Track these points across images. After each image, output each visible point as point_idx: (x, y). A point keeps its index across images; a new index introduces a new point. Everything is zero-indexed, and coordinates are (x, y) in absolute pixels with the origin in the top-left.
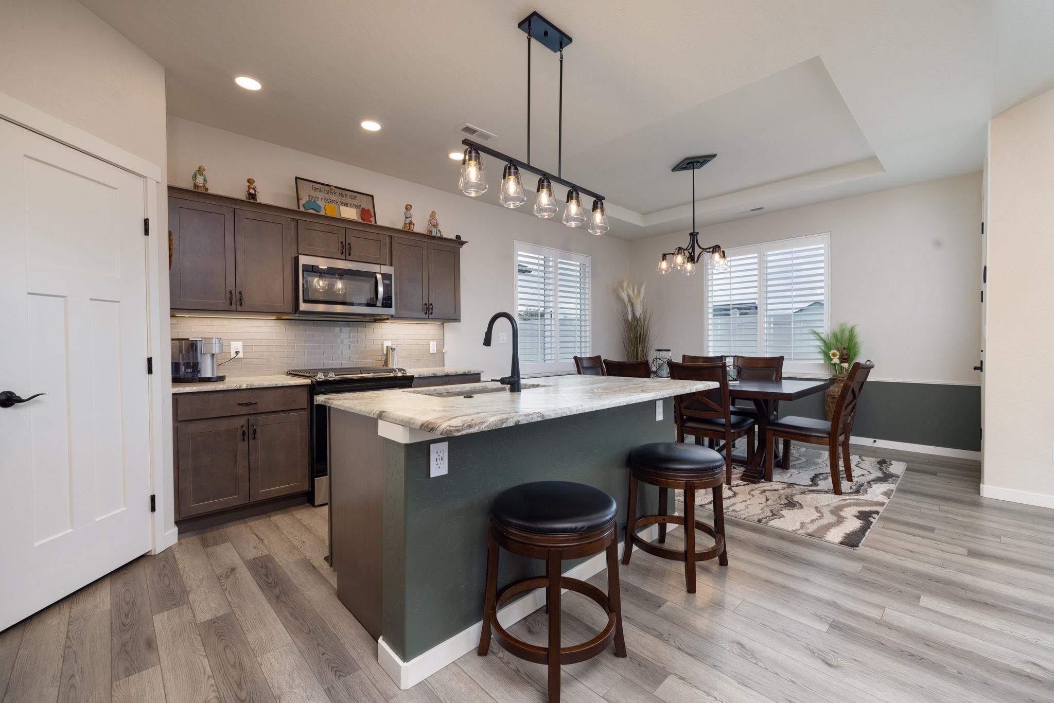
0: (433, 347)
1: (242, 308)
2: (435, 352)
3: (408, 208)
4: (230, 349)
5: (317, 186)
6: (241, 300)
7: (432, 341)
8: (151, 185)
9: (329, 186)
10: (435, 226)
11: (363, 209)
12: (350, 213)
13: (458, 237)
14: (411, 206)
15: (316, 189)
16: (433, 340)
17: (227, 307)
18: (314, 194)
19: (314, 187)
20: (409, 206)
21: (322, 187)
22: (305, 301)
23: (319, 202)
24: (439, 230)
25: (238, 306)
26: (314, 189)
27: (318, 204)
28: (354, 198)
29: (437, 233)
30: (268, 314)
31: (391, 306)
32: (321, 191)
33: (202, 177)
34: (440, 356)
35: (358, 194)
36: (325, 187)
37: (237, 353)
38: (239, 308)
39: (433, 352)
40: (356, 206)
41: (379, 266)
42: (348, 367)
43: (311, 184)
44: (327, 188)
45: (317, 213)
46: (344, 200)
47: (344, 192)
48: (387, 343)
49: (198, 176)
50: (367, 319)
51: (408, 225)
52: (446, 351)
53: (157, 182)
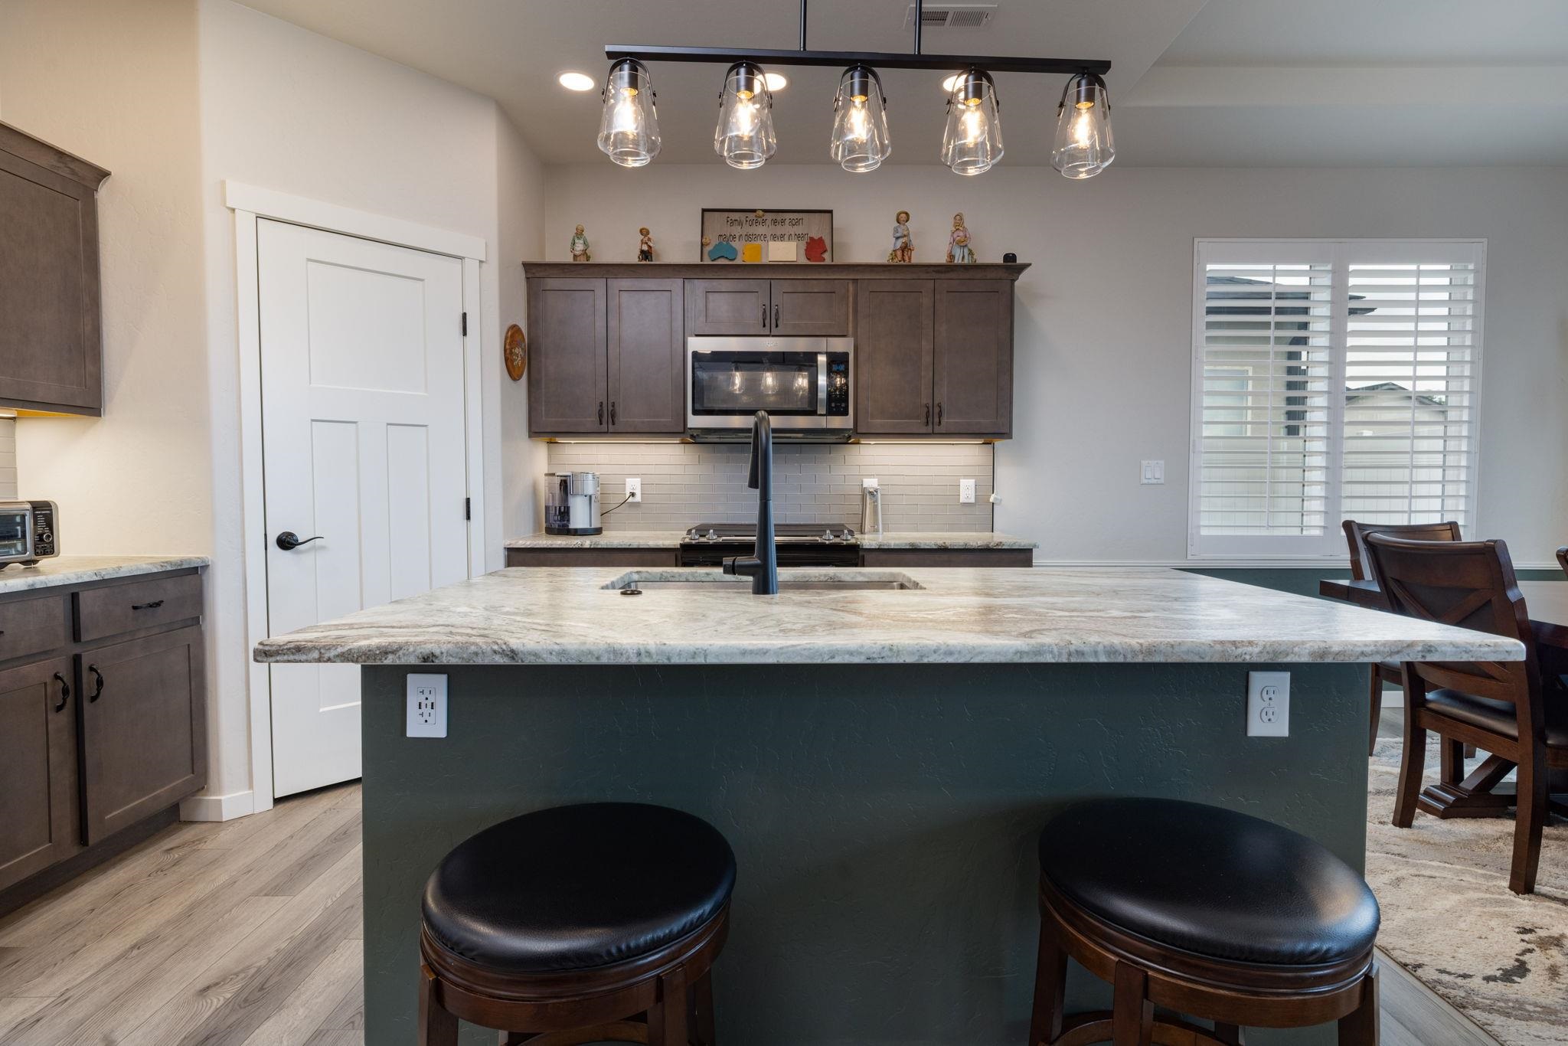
0: (967, 490)
1: (618, 427)
2: (973, 500)
3: (903, 218)
4: (625, 490)
5: (735, 216)
6: (613, 416)
7: (964, 479)
8: (472, 266)
9: (754, 211)
10: (962, 243)
11: (811, 239)
12: (785, 251)
13: (1010, 258)
14: (907, 214)
15: (733, 222)
16: (966, 477)
17: (596, 427)
18: (728, 230)
19: (729, 219)
20: (903, 215)
21: (742, 216)
22: (695, 412)
23: (735, 244)
24: (970, 251)
25: (610, 426)
26: (729, 223)
27: (732, 247)
28: (797, 222)
29: (963, 257)
30: (661, 435)
31: (845, 413)
32: (740, 223)
33: (582, 242)
34: (986, 511)
35: (804, 214)
36: (748, 214)
37: (633, 495)
38: (611, 428)
39: (966, 501)
40: (799, 237)
41: (824, 339)
42: (797, 523)
43: (726, 214)
44: (752, 216)
45: (731, 263)
46: (779, 230)
47: (780, 216)
48: (871, 483)
49: (577, 241)
50: (832, 439)
51: (899, 253)
52: (995, 499)
53: (481, 262)
